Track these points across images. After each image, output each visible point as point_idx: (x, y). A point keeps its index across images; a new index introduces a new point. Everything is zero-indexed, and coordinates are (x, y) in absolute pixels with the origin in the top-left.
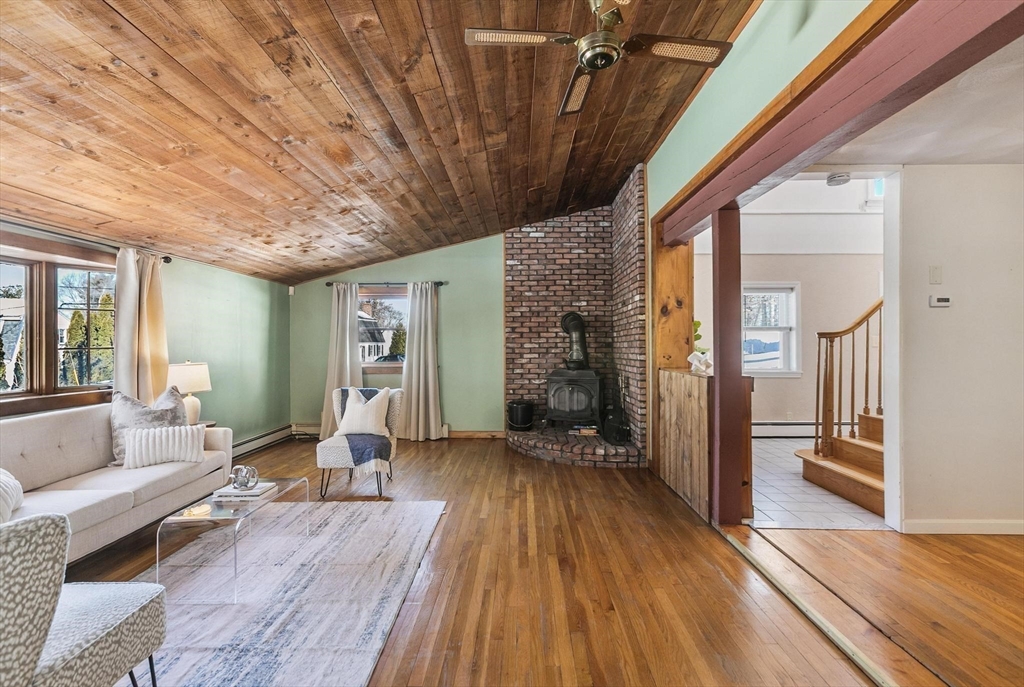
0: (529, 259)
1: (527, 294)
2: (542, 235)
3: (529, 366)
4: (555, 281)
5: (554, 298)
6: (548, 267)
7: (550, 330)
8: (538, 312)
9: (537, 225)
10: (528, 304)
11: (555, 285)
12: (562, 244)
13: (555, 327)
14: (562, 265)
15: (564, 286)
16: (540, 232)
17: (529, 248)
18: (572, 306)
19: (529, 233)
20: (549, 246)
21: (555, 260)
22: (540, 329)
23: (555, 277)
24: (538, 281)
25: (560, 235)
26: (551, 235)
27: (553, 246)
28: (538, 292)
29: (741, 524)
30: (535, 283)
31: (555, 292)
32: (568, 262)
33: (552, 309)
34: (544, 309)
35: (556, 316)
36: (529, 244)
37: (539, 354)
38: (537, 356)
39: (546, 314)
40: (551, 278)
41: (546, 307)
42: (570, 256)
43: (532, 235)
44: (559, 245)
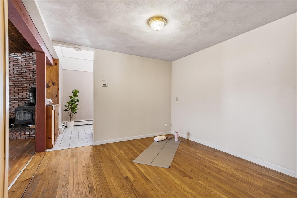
0: (14, 66)
1: (12, 79)
2: (20, 58)
3: (14, 105)
4: (26, 75)
5: (26, 81)
6: (23, 70)
7: (23, 92)
8: (18, 86)
9: (17, 54)
10: (13, 82)
11: (26, 76)
12: (29, 62)
13: (26, 91)
14: (29, 70)
15: (30, 77)
16: (19, 57)
17: (14, 62)
18: (34, 84)
19: (13, 56)
20: (23, 62)
21: (26, 68)
22: (19, 92)
23: (26, 74)
24: (18, 75)
25: (29, 59)
26: (24, 58)
27: (25, 62)
28: (18, 79)
29: (45, 151)
30: (17, 75)
31: (26, 79)
32: (32, 69)
33: (25, 85)
34: (21, 85)
35: (26, 87)
36: (14, 60)
37: (19, 101)
38: (17, 101)
39: (22, 87)
40: (24, 74)
41: (22, 84)
42: (33, 67)
43: (15, 57)
44: (28, 63)
